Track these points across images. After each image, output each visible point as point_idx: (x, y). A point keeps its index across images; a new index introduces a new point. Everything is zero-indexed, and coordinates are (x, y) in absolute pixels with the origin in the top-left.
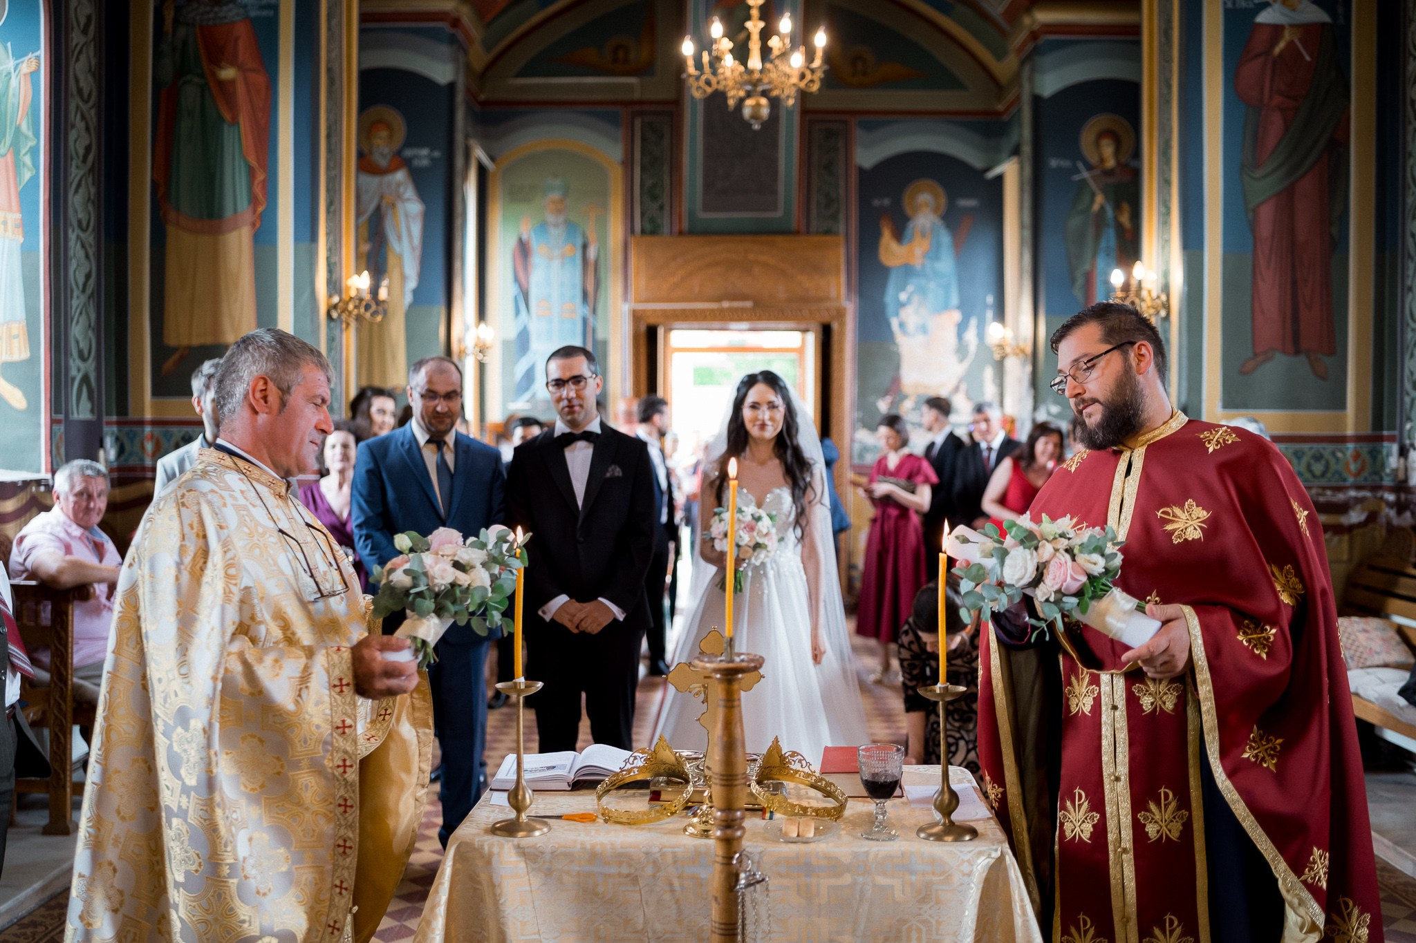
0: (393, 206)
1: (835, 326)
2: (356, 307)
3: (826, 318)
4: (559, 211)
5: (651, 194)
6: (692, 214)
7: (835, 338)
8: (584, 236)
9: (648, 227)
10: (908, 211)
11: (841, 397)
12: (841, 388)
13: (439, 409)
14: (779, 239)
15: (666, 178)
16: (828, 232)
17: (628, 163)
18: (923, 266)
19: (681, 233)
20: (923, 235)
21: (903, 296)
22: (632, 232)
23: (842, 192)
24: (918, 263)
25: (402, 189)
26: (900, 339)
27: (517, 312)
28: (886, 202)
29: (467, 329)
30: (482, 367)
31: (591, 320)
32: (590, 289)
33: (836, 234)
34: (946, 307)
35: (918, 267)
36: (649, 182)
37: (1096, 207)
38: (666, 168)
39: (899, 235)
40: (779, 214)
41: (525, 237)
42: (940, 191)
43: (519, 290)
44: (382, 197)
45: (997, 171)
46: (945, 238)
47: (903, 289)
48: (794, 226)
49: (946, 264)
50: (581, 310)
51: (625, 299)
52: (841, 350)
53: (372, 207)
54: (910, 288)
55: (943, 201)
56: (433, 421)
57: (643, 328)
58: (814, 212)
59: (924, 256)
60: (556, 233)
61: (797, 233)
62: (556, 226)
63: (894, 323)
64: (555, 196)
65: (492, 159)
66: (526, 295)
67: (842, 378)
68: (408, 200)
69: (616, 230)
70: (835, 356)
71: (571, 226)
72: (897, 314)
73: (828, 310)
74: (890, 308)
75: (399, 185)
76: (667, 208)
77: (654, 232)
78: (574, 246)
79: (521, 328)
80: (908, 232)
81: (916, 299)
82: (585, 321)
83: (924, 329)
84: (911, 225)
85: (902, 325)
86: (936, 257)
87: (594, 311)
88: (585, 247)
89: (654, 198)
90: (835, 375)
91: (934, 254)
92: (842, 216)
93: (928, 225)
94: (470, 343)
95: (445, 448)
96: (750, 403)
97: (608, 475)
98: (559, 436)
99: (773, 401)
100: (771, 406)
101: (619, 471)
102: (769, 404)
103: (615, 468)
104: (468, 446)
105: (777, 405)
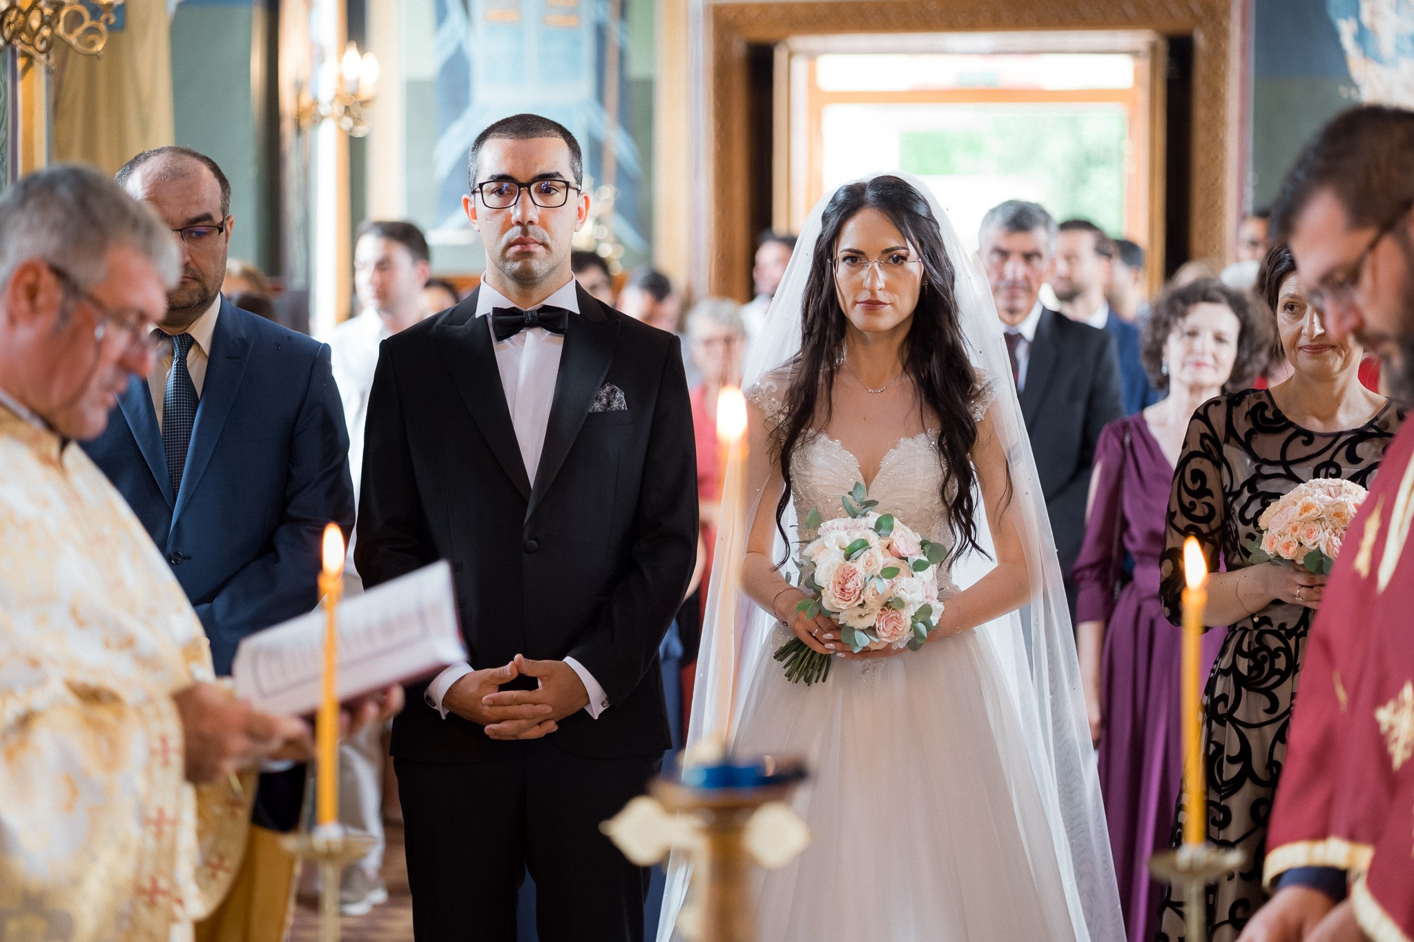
1: (1201, 40)
2: (45, 22)
7: (1201, 68)
27: (442, 15)
29: (317, 55)
30: (356, 150)
31: (614, 28)
52: (1217, 98)
57: (738, 49)
70: (1202, 113)
82: (601, 33)
87: (624, 11)
90: (1201, 157)
94: (326, 91)
95: (192, 352)
96: (849, 250)
97: (597, 406)
98: (485, 317)
99: (898, 248)
100: (891, 261)
101: (620, 398)
102: (887, 255)
103: (613, 391)
104: (244, 343)
105: (905, 258)
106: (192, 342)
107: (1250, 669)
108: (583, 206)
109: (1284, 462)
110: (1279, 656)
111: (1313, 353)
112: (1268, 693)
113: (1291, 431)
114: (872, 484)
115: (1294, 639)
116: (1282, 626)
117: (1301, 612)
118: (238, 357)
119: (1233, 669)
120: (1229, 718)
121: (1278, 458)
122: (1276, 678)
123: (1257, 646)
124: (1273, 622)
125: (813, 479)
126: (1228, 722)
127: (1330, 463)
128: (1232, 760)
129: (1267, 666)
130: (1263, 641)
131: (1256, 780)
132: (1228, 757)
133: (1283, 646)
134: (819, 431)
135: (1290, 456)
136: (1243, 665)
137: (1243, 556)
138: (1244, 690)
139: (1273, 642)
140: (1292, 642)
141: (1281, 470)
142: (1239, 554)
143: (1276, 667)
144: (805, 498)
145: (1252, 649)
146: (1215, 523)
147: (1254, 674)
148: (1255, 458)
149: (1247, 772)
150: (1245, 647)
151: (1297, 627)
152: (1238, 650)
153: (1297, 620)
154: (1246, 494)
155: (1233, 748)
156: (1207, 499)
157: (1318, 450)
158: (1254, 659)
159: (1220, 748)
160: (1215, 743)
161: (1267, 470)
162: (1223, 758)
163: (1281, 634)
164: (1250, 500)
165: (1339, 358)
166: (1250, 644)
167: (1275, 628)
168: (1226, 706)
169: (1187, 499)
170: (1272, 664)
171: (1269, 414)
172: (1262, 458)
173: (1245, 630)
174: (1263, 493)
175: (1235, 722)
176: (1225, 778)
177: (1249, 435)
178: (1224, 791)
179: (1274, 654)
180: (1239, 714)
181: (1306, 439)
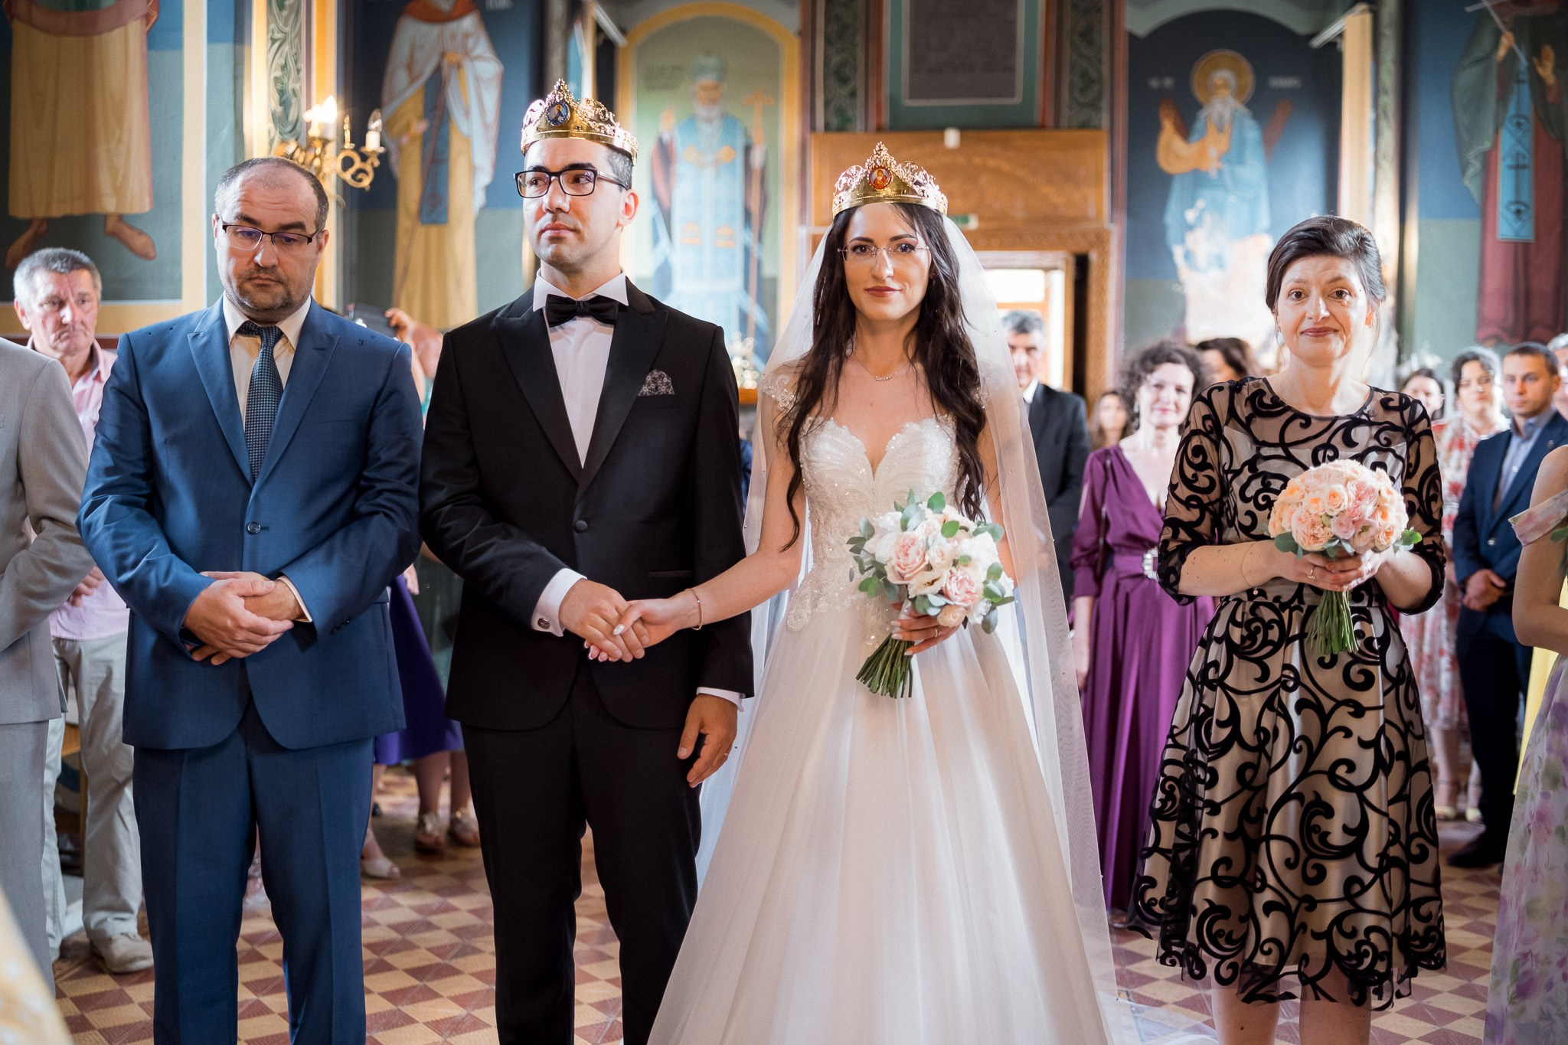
0: (459, 66)
1: (1094, 257)
3: (1081, 248)
4: (713, 101)
5: (839, 75)
6: (894, 102)
7: (1094, 274)
8: (747, 135)
9: (834, 122)
10: (1199, 95)
11: (1101, 357)
12: (1101, 344)
13: (258, 259)
14: (1016, 135)
15: (860, 54)
16: (1084, 126)
17: (807, 34)
18: (1220, 172)
19: (879, 129)
20: (1220, 129)
21: (1191, 215)
22: (813, 128)
23: (1105, 70)
24: (1212, 168)
25: (470, 42)
26: (1184, 272)
27: (656, 240)
28: (1168, 82)
31: (755, 249)
32: (755, 208)
33: (1097, 127)
34: (1252, 230)
35: (1213, 173)
36: (836, 60)
37: (1502, 52)
38: (860, 39)
39: (1185, 129)
40: (1017, 100)
41: (666, 137)
42: (1246, 65)
43: (658, 209)
44: (443, 55)
45: (1329, 34)
46: (1252, 132)
47: (1191, 205)
48: (1037, 117)
49: (1253, 170)
50: (743, 237)
51: (802, 220)
52: (1102, 290)
53: (429, 70)
54: (1201, 204)
55: (1249, 79)
56: (248, 286)
58: (1065, 98)
59: (1220, 159)
60: (709, 132)
61: (1042, 127)
62: (709, 121)
63: (1178, 252)
64: (708, 80)
65: (623, 31)
66: (667, 217)
67: (1102, 328)
68: (479, 58)
69: (790, 126)
70: (1093, 299)
71: (729, 122)
72: (1183, 241)
73: (1084, 235)
74: (1172, 233)
75: (467, 36)
76: (861, 94)
77: (841, 129)
78: (733, 148)
79: (661, 260)
80: (1199, 125)
81: (1208, 218)
82: (747, 251)
83: (1219, 262)
84: (1202, 115)
85: (1188, 256)
86: (1240, 161)
87: (760, 238)
88: (748, 149)
89: (843, 80)
90: (1093, 326)
91: (1235, 156)
92: (1105, 104)
93: (1227, 115)
95: (280, 343)
96: (859, 239)
97: (645, 390)
98: (541, 310)
99: (906, 236)
100: (899, 250)
101: (667, 383)
102: (896, 243)
103: (661, 377)
104: (331, 338)
105: (912, 248)
106: (280, 335)
107: (1243, 639)
108: (632, 203)
109: (1282, 444)
110: (1272, 628)
111: (1316, 336)
112: (1260, 662)
113: (1289, 414)
114: (878, 469)
115: (1287, 611)
116: (1277, 599)
117: (1296, 587)
118: (324, 349)
119: (1226, 637)
120: (1220, 682)
121: (1277, 440)
122: (1269, 648)
123: (1251, 617)
124: (1268, 595)
125: (821, 464)
126: (1219, 688)
127: (1327, 446)
128: (1221, 724)
129: (1260, 637)
130: (1257, 612)
131: (1244, 745)
132: (1218, 722)
133: (1276, 617)
134: (827, 418)
135: (1288, 439)
136: (1236, 634)
137: (1240, 532)
138: (1235, 658)
139: (1267, 614)
140: (1285, 615)
141: (1280, 452)
142: (1236, 529)
143: (1270, 638)
144: (814, 483)
145: (1245, 620)
146: (1215, 494)
147: (1248, 643)
148: (1255, 441)
149: (1235, 736)
150: (1239, 618)
151: (1292, 600)
152: (1232, 620)
153: (1292, 594)
154: (1246, 474)
155: (1223, 712)
156: (1209, 472)
157: (1314, 434)
158: (1248, 628)
159: (1209, 712)
160: (1205, 707)
161: (1266, 451)
162: (1211, 720)
163: (1275, 607)
164: (1250, 480)
165: (1341, 342)
166: (1243, 614)
167: (1270, 600)
168: (1217, 671)
169: (1189, 472)
170: (1266, 635)
171: (1267, 400)
172: (1261, 440)
173: (1239, 601)
174: (1263, 473)
175: (1225, 688)
176: (1213, 741)
177: (1250, 418)
178: (1211, 753)
179: (1268, 626)
180: (1229, 681)
181: (1303, 422)
